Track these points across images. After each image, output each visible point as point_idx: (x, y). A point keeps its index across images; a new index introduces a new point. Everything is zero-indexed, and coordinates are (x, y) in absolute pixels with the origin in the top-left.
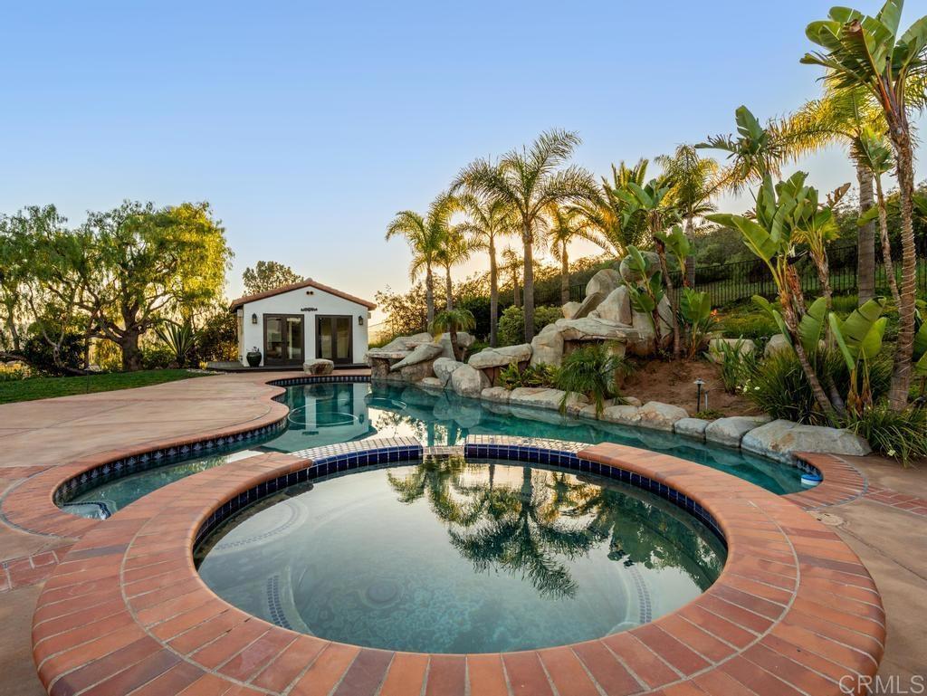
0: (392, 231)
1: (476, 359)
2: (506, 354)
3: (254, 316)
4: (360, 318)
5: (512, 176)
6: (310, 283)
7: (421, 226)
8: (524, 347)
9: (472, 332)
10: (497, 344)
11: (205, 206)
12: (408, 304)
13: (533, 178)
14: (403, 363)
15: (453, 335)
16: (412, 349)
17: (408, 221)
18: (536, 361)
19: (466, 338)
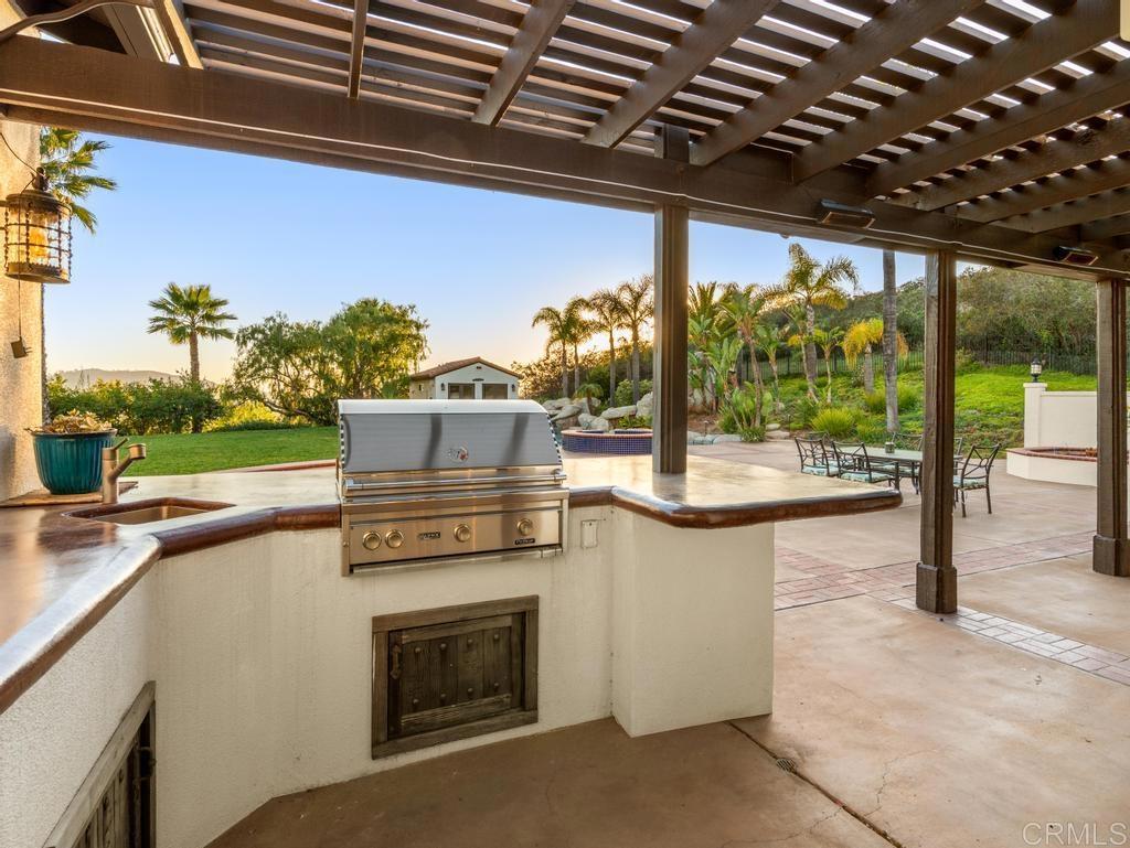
0: (536, 320)
1: (605, 414)
2: (622, 411)
3: (443, 385)
4: (513, 386)
5: (626, 298)
6: (478, 360)
7: (558, 316)
8: (632, 407)
9: (599, 398)
10: (616, 405)
11: (412, 307)
12: (537, 371)
13: (640, 296)
14: (558, 417)
15: (589, 400)
16: (560, 408)
17: (548, 314)
18: (639, 415)
19: (596, 403)
